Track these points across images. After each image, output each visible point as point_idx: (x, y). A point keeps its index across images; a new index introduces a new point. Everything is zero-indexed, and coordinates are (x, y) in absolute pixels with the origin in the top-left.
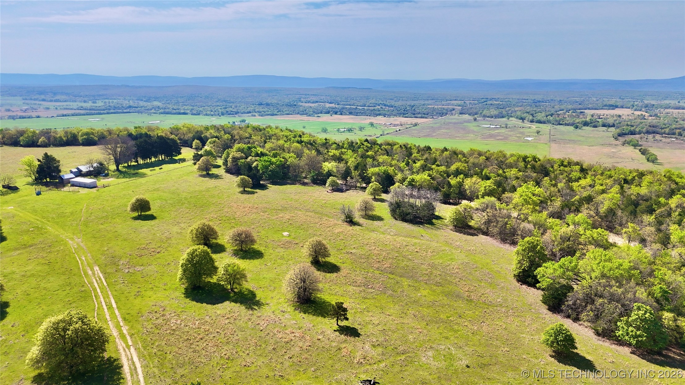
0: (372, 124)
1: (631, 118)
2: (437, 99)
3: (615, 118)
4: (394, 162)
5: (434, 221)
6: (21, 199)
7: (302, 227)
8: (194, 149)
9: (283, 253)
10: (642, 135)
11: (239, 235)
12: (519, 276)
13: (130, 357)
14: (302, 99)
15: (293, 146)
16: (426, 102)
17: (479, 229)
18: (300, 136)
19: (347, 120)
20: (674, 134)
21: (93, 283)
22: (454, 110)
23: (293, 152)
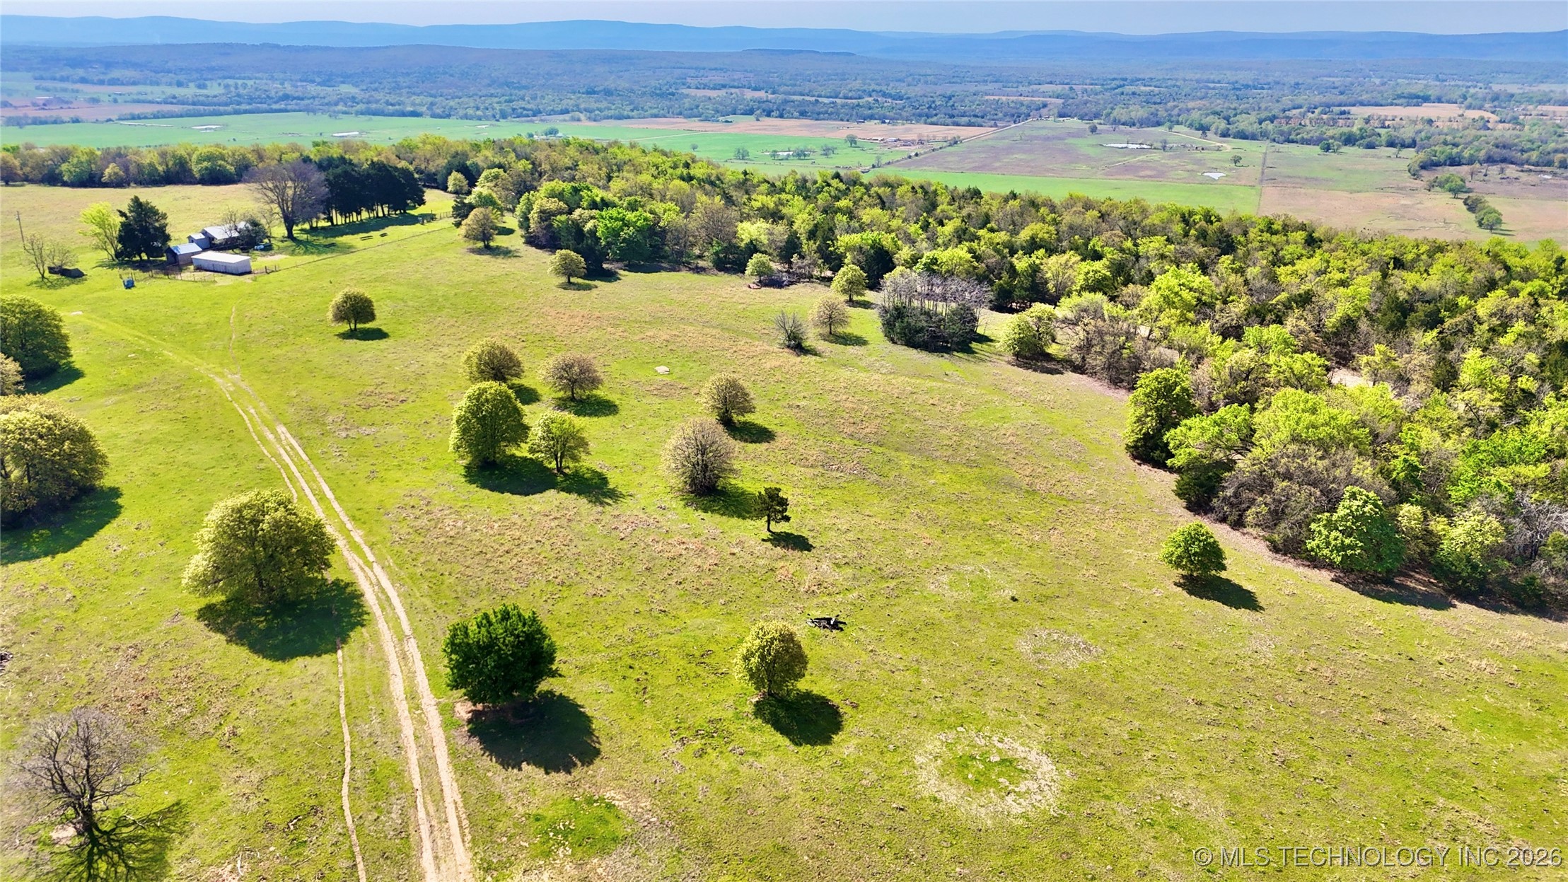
0: (852, 141)
1: (1455, 125)
2: (1008, 82)
3: (1419, 127)
4: (895, 223)
5: (974, 345)
6: (95, 295)
7: (696, 357)
8: (451, 192)
9: (659, 406)
10: (1477, 165)
11: (568, 367)
12: (1135, 447)
13: (374, 581)
14: (689, 80)
15: (671, 186)
16: (982, 88)
17: (1067, 361)
18: (687, 165)
19: (795, 131)
20: (1549, 163)
21: (280, 455)
22: (1045, 106)
23: (672, 200)
